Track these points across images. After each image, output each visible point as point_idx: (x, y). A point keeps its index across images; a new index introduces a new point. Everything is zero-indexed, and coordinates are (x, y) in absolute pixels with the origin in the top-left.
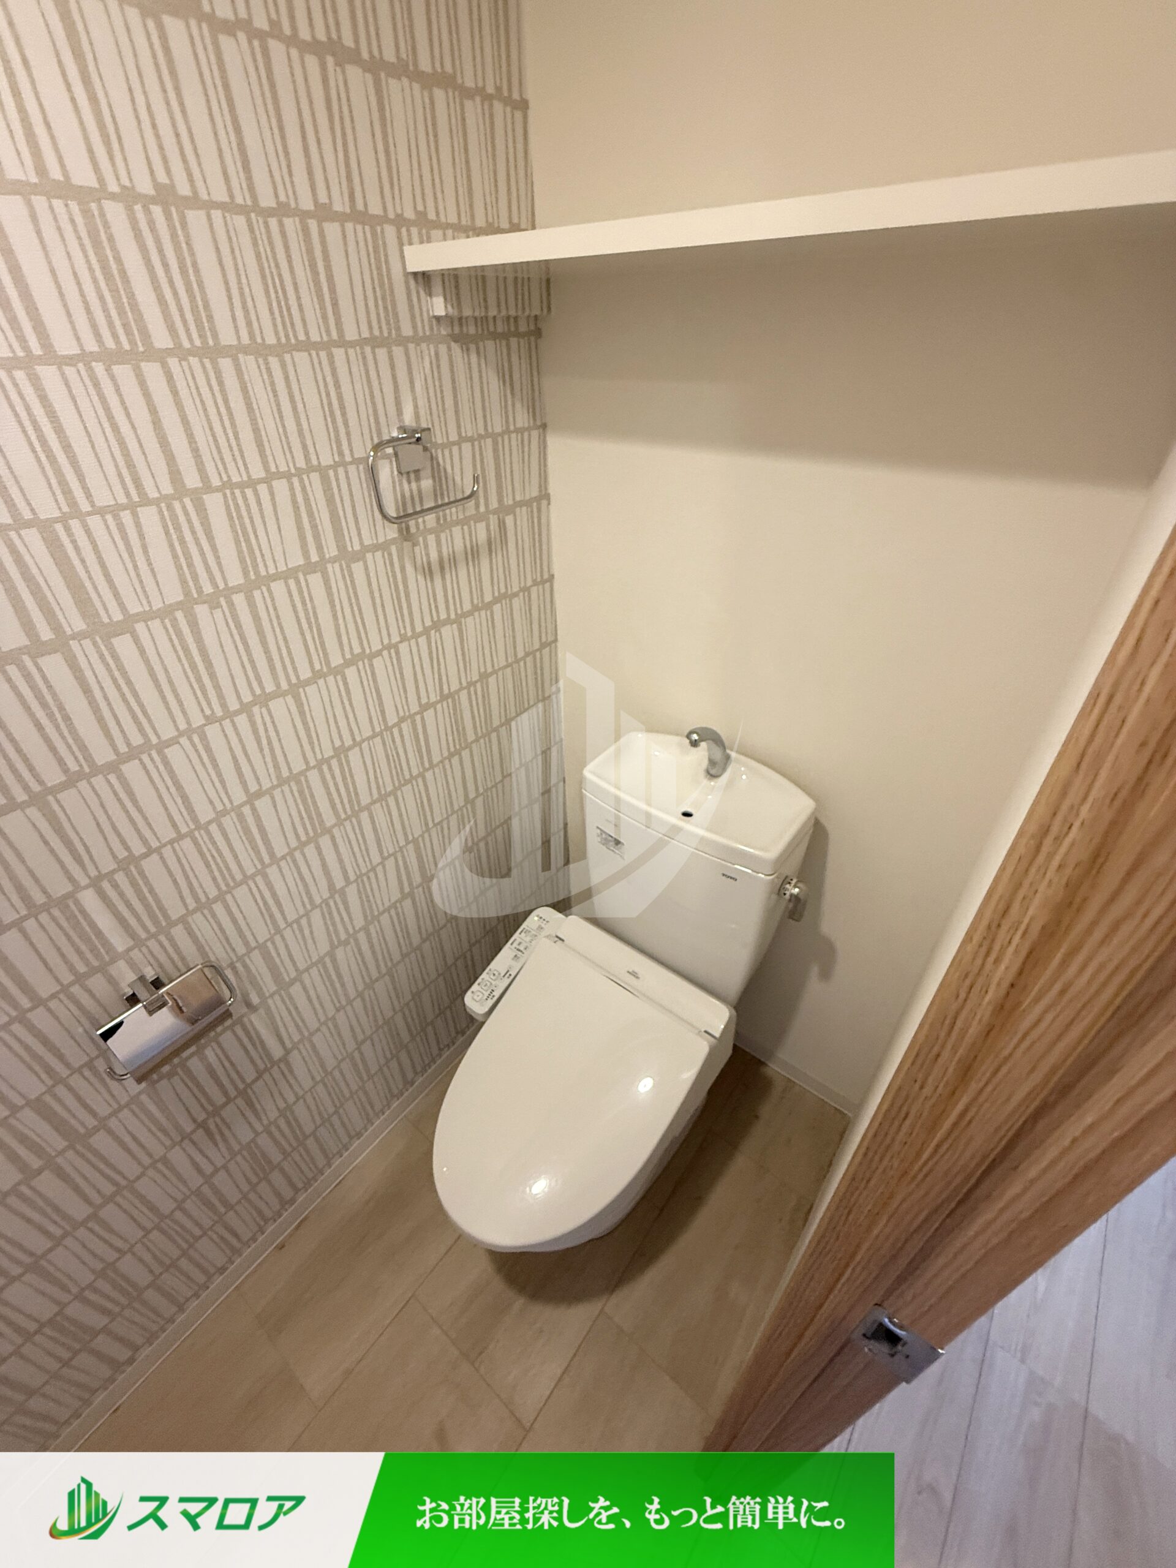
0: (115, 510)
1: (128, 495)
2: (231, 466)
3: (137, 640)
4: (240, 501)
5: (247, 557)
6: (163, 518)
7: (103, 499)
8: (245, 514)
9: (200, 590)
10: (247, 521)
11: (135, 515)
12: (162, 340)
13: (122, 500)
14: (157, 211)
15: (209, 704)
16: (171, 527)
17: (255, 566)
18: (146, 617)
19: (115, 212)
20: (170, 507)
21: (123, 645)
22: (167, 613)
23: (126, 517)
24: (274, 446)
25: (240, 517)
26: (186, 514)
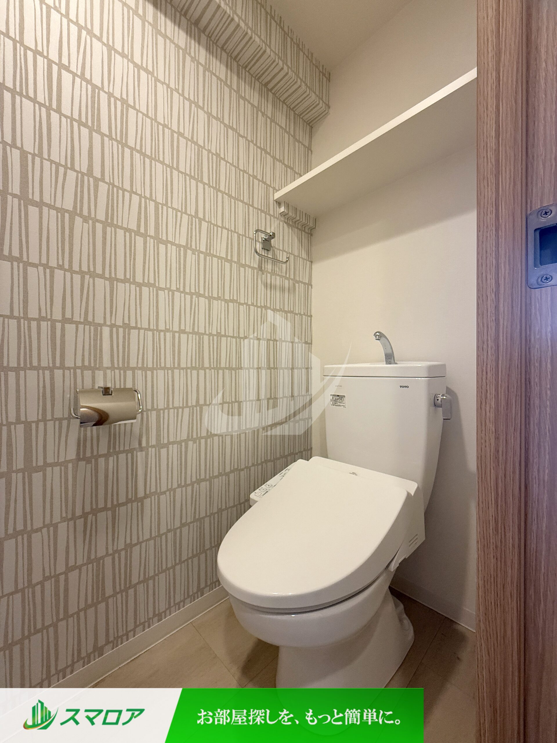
0: (177, 210)
1: (182, 209)
2: (213, 218)
3: (166, 248)
4: (212, 229)
5: (209, 245)
6: (189, 220)
7: (175, 206)
8: (212, 232)
9: (191, 246)
10: (212, 235)
11: (182, 215)
12: (206, 180)
13: (180, 209)
14: (214, 157)
15: (180, 284)
16: (190, 223)
17: (210, 250)
18: (173, 244)
19: (205, 153)
20: (192, 219)
21: (162, 247)
22: (179, 246)
23: (179, 214)
24: (226, 220)
25: (210, 233)
26: (196, 223)
